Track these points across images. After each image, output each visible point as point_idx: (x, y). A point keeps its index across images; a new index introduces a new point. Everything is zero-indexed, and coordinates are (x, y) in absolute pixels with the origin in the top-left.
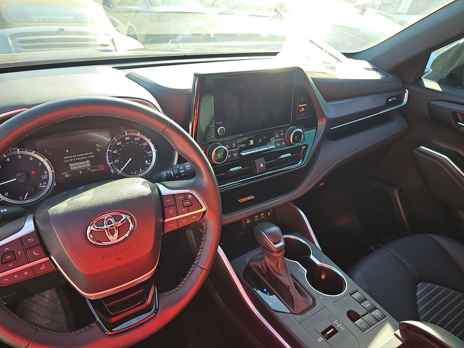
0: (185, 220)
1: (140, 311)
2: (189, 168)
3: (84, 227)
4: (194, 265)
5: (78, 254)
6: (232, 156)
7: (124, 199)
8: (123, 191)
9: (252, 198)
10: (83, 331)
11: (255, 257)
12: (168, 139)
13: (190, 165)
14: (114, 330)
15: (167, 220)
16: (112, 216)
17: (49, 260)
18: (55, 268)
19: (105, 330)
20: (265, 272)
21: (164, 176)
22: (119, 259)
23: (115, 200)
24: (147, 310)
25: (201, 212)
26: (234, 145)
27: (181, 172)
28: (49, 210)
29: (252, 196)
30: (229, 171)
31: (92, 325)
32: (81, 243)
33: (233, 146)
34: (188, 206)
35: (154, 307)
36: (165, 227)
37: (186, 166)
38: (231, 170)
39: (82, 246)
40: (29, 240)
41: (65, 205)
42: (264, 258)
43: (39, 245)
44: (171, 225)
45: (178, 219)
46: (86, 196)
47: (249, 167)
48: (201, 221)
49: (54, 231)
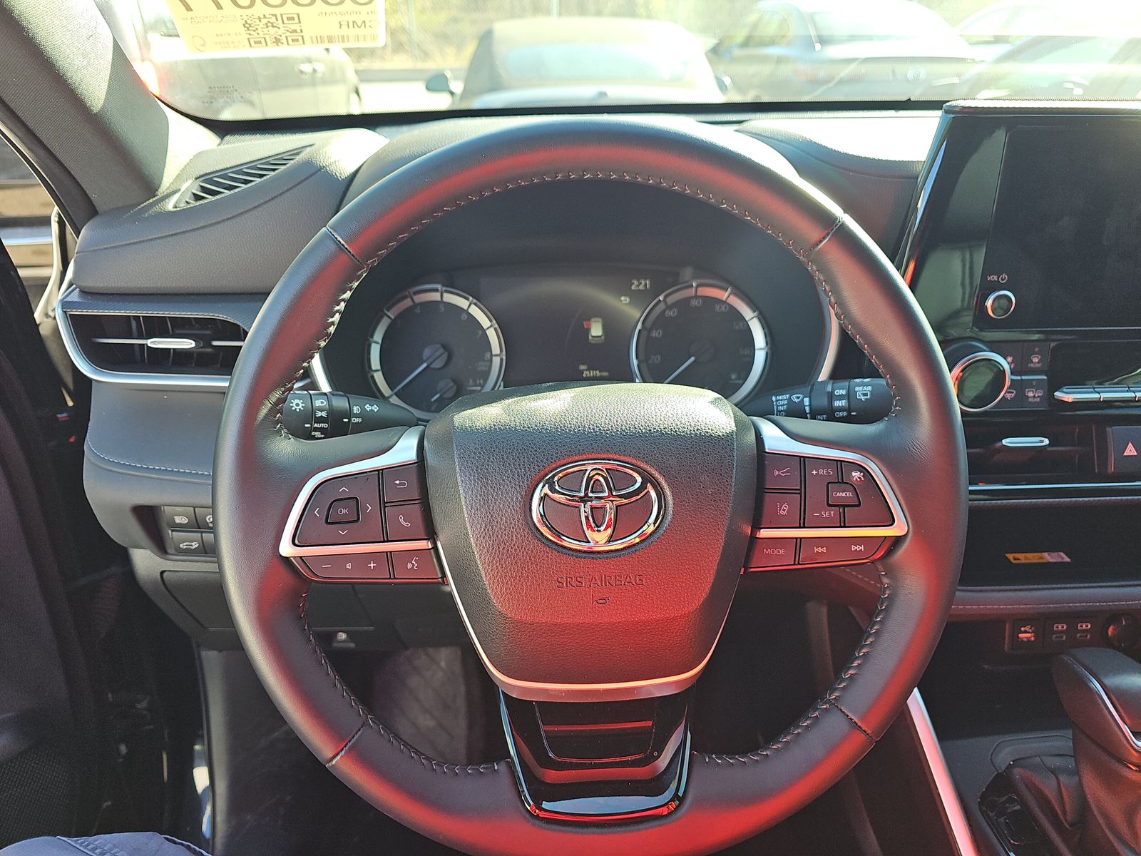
0: (824, 550)
1: (629, 781)
2: (865, 395)
3: (528, 480)
4: (825, 703)
5: (499, 552)
6: (1022, 396)
7: (650, 430)
8: (653, 408)
9: (1059, 560)
10: (469, 774)
11: (1035, 756)
12: (822, 277)
13: (870, 388)
14: (545, 805)
15: (764, 533)
16: (606, 469)
17: (432, 550)
18: (440, 576)
19: (525, 796)
20: (1066, 820)
21: (780, 408)
22: (601, 601)
23: (624, 428)
24: (653, 786)
25: (886, 537)
26: (1036, 360)
27: (838, 403)
28: (456, 416)
29: (1062, 554)
30: (998, 445)
31: (496, 768)
32: (511, 523)
33: (1032, 365)
34: (844, 506)
35: (673, 786)
36: (756, 552)
37: (857, 389)
38: (1006, 442)
39: (512, 532)
40: (397, 482)
41: (497, 411)
42: (1077, 772)
43: (418, 502)
44: (776, 552)
45: (801, 538)
46: (552, 400)
47: (1076, 448)
48: (880, 567)
49: (455, 470)
